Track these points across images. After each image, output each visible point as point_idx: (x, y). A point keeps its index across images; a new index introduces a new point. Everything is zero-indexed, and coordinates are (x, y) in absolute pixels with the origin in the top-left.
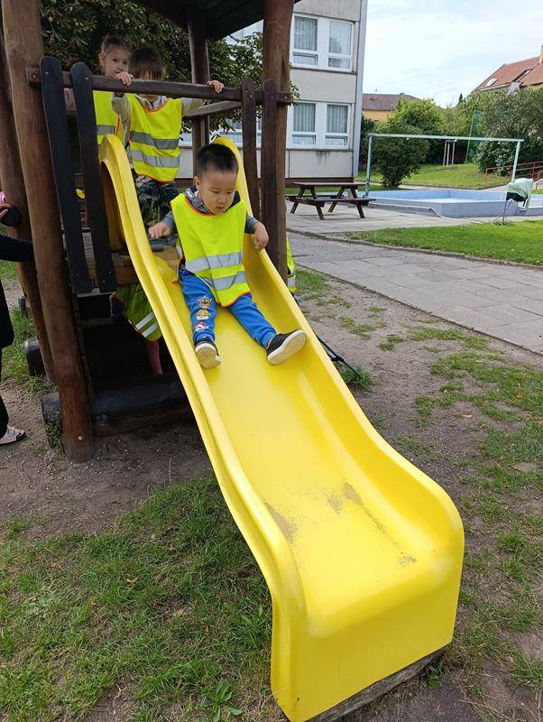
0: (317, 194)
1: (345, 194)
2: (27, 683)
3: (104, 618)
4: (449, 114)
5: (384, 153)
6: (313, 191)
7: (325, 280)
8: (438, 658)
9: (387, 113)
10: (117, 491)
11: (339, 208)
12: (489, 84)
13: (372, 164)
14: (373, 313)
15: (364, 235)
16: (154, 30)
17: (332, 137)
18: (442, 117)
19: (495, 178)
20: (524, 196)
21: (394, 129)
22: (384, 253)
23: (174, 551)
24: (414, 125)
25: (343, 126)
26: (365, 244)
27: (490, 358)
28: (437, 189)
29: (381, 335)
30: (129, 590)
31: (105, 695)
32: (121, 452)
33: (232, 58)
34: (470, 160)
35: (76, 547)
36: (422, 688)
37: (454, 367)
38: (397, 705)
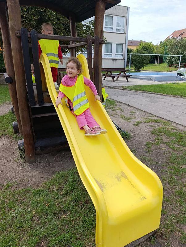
0: (113, 73)
1: (122, 74)
3: (38, 218)
4: (157, 48)
5: (135, 60)
6: (111, 73)
7: (115, 102)
8: (154, 233)
9: (136, 47)
10: (43, 173)
11: (120, 78)
12: (170, 37)
13: (131, 63)
14: (131, 113)
15: (128, 87)
16: (58, 19)
17: (118, 55)
18: (155, 48)
19: (174, 68)
20: (183, 74)
21: (138, 52)
22: (135, 93)
23: (62, 195)
24: (145, 51)
25: (121, 51)
26: (129, 90)
27: (172, 129)
28: (153, 72)
29: (134, 121)
30: (47, 208)
31: (37, 245)
32: (45, 160)
33: (84, 29)
34: (164, 62)
35: (28, 193)
36: (148, 244)
37: (159, 132)
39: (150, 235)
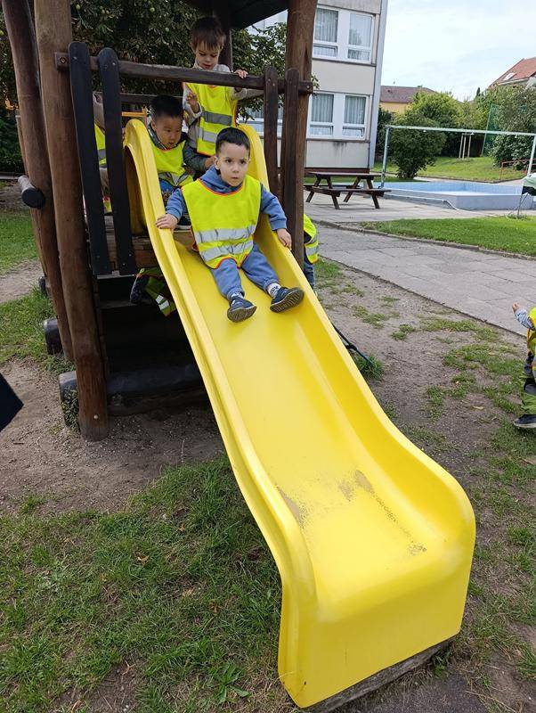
0: (333, 184)
1: (361, 184)
2: (39, 656)
3: (114, 595)
4: (466, 108)
5: (401, 145)
7: (339, 269)
8: (445, 648)
9: (404, 105)
10: (131, 469)
11: (355, 199)
12: (507, 78)
13: (388, 155)
14: (386, 303)
15: (378, 225)
16: (178, 19)
17: (350, 128)
18: (459, 110)
19: (511, 171)
21: (411, 121)
22: (399, 243)
23: (185, 532)
24: (431, 118)
25: (360, 117)
26: (380, 234)
27: (503, 350)
28: (452, 181)
29: (394, 325)
30: (140, 569)
31: (112, 671)
32: (135, 432)
33: (253, 48)
34: (486, 154)
35: (88, 523)
36: (428, 678)
37: (466, 359)
38: (404, 694)
39: (434, 651)
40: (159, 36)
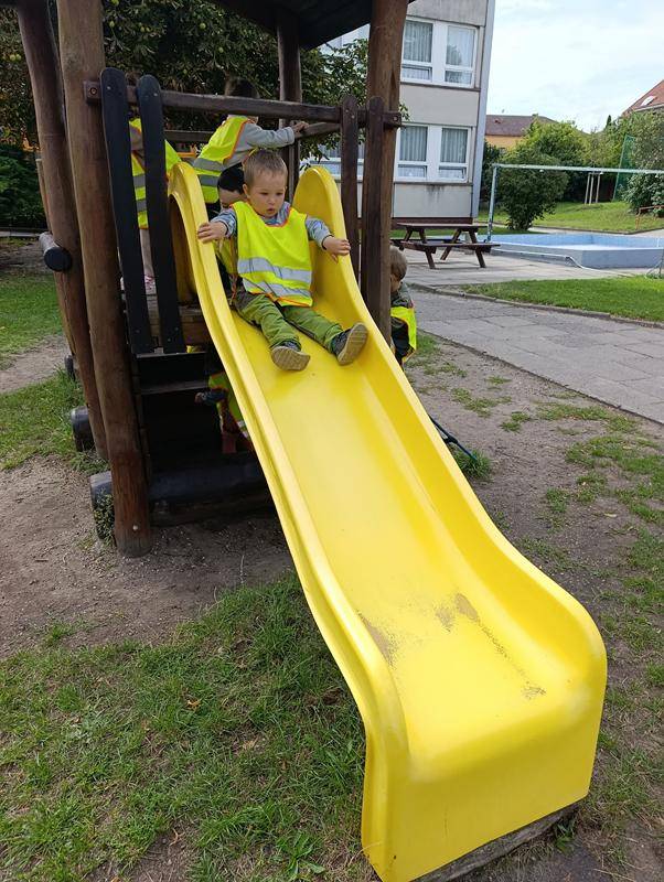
0: (428, 237)
1: (462, 238)
2: (66, 822)
3: (159, 747)
4: (594, 139)
5: (512, 187)
6: (422, 234)
7: (435, 343)
8: (570, 815)
9: (516, 139)
10: (178, 593)
11: (454, 256)
12: (645, 102)
13: (496, 201)
14: (494, 385)
15: (484, 288)
16: (234, 36)
17: (448, 168)
18: (585, 144)
19: (651, 220)
21: (524, 159)
22: (511, 310)
23: (245, 670)
24: (550, 154)
25: (460, 155)
26: (486, 300)
27: (641, 443)
29: (504, 412)
30: (190, 714)
31: (159, 842)
32: (184, 546)
33: (327, 71)
34: (619, 198)
35: (127, 659)
36: (548, 852)
37: (596, 454)
38: (518, 871)
39: (556, 818)
40: (211, 58)
